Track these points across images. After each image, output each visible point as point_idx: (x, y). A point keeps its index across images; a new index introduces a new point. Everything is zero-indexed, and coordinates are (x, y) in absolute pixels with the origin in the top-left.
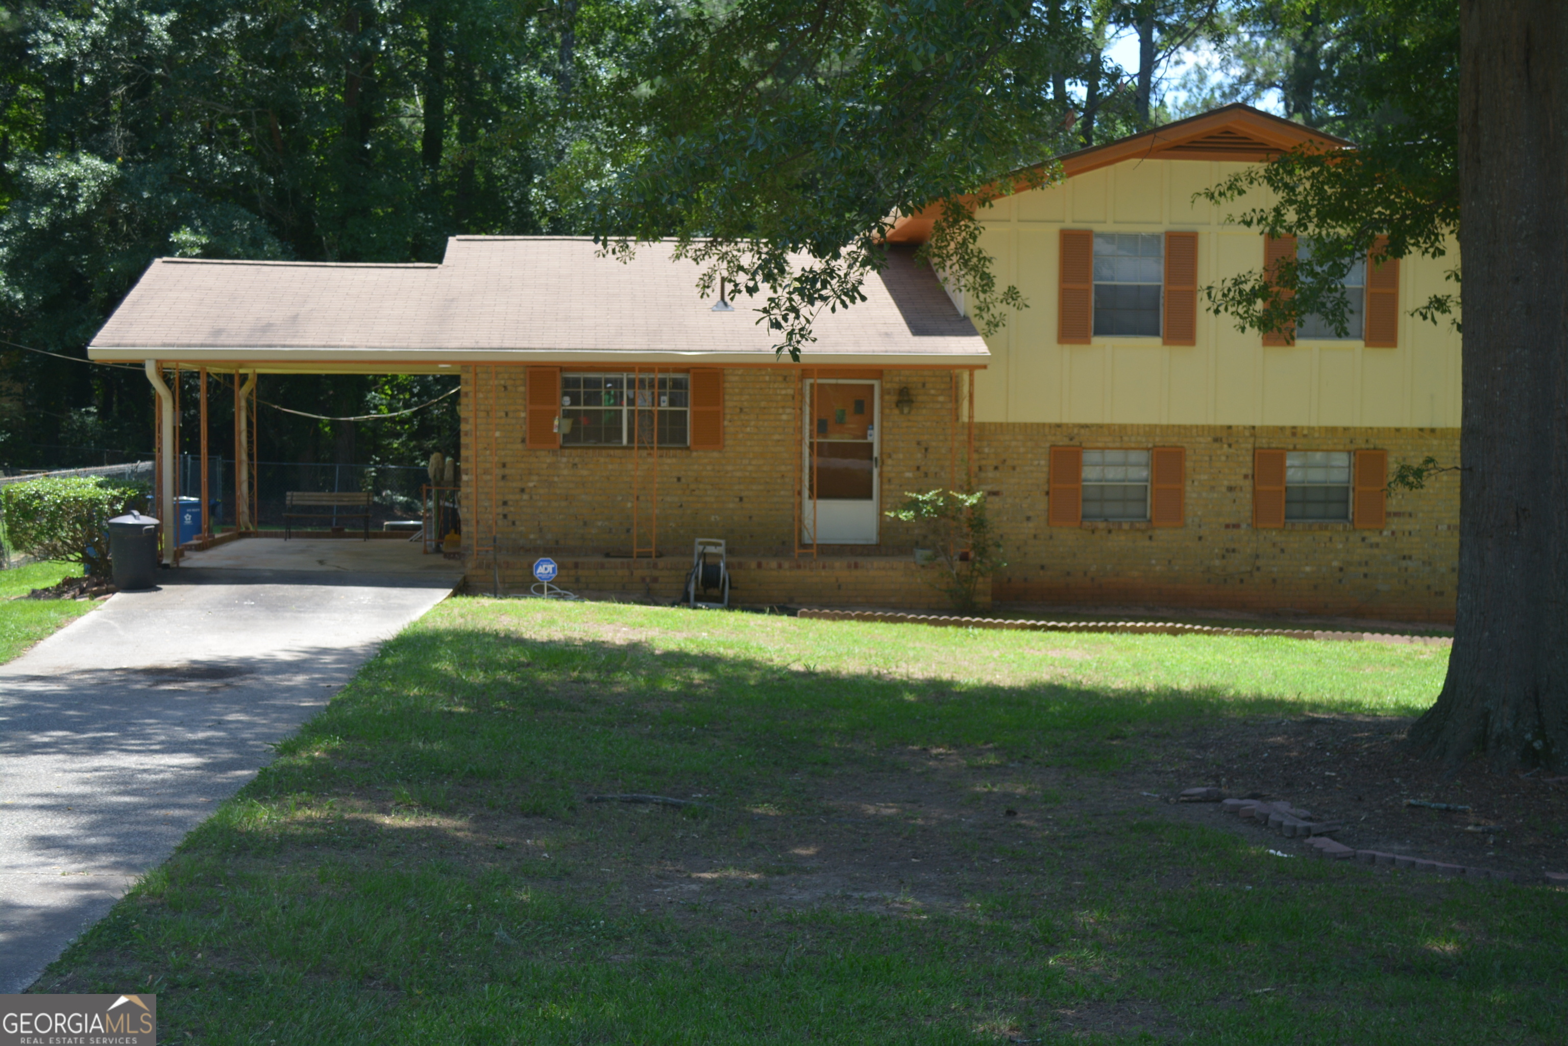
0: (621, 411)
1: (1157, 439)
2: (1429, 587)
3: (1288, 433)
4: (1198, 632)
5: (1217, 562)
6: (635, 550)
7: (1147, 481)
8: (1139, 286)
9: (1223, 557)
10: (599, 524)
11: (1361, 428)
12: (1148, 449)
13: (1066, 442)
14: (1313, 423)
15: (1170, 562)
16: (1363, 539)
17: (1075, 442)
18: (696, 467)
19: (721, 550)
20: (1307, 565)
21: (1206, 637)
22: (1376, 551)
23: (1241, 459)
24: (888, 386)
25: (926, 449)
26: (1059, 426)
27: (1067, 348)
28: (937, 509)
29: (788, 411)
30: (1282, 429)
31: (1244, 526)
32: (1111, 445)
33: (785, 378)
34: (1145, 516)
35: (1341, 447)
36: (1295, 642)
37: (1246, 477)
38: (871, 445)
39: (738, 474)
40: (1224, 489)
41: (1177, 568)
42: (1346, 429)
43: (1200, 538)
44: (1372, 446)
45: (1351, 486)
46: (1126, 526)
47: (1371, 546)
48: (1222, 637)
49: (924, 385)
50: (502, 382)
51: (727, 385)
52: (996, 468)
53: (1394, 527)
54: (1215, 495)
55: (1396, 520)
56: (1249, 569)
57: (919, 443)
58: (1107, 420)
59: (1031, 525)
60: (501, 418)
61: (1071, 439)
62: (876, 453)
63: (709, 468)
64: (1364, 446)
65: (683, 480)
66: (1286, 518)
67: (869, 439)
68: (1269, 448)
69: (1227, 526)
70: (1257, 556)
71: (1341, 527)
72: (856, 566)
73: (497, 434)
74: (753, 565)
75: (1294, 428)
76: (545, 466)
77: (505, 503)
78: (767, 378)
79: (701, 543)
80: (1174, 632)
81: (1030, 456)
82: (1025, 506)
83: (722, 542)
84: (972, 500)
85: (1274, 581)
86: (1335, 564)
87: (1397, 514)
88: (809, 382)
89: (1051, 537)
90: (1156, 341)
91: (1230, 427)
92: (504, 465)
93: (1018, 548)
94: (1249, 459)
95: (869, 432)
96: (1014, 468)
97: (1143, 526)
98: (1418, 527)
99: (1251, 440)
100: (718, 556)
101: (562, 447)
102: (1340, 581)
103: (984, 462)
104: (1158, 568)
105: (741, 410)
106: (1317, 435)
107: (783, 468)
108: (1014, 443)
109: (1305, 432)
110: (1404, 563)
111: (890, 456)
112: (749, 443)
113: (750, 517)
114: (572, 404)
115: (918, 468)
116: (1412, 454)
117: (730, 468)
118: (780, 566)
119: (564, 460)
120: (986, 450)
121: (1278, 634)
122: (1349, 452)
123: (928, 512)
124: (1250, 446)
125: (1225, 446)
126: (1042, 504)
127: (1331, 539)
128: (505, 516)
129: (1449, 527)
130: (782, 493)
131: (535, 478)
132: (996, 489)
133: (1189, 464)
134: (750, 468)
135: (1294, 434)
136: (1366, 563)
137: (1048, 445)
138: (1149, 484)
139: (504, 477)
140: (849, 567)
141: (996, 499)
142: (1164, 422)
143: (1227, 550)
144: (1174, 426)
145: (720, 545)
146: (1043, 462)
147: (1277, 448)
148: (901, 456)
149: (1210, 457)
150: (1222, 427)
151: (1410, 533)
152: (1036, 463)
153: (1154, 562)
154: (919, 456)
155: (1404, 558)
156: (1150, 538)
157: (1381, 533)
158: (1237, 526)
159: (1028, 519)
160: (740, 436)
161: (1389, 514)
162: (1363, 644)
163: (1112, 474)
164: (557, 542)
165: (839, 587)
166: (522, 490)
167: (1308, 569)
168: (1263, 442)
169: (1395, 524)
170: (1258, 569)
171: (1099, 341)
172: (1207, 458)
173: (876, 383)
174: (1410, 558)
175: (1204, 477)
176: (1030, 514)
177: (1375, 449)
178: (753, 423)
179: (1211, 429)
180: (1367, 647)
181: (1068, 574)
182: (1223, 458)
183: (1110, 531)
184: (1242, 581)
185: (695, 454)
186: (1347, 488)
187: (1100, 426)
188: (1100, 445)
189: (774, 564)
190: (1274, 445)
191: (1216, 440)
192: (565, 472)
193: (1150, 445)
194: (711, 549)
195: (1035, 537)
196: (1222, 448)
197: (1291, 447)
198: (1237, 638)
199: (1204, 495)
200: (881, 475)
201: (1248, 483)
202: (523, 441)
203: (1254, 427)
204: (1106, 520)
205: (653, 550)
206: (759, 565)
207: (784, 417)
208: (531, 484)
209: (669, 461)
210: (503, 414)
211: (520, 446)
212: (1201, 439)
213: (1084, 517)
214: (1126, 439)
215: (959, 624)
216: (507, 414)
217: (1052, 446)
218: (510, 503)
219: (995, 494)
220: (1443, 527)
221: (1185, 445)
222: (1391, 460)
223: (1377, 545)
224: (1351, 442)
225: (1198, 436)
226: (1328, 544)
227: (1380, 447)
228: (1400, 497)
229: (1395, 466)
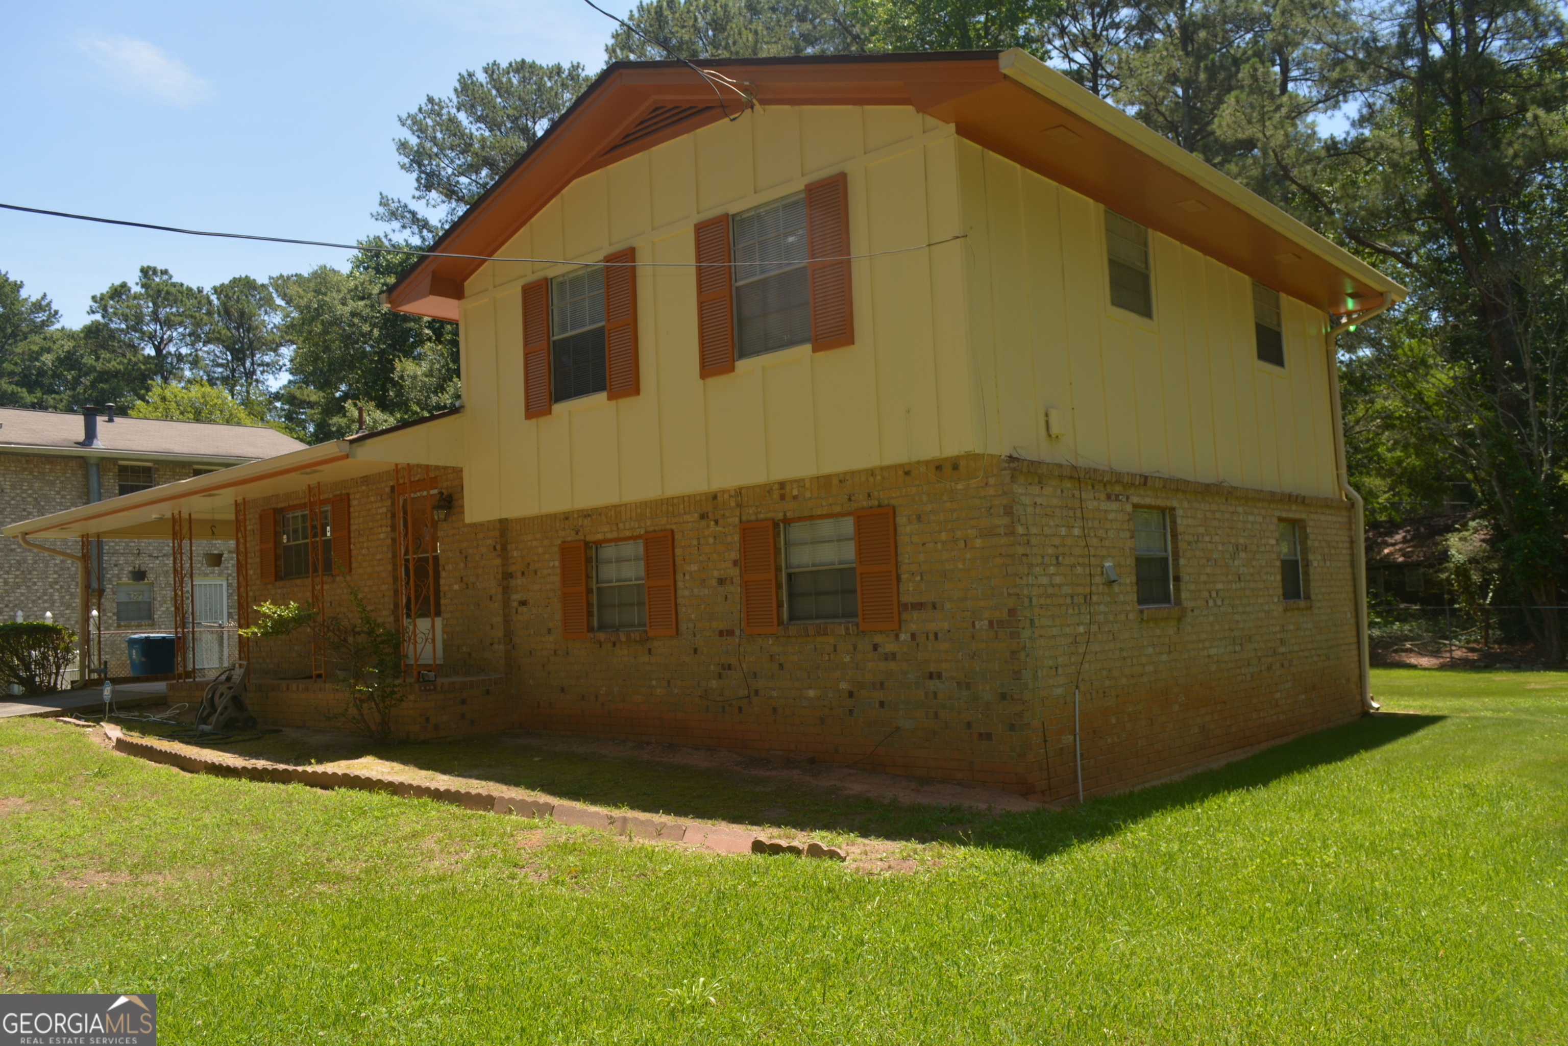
1: (649, 523)
2: (969, 725)
3: (776, 493)
5: (714, 684)
9: (721, 676)
11: (860, 475)
12: (641, 538)
13: (572, 536)
15: (666, 682)
16: (875, 647)
17: (580, 536)
18: (339, 591)
20: (810, 688)
22: (892, 665)
23: (729, 539)
25: (467, 558)
26: (567, 518)
27: (534, 423)
30: (771, 491)
31: (736, 632)
32: (609, 536)
34: (643, 624)
35: (842, 509)
37: (735, 563)
40: (714, 582)
41: (676, 691)
42: (841, 479)
43: (696, 650)
44: (876, 503)
45: (858, 566)
46: (623, 637)
47: (886, 657)
51: (353, 509)
52: (523, 573)
53: (913, 627)
54: (706, 591)
55: (915, 614)
56: (747, 693)
57: (461, 552)
59: (551, 638)
61: (577, 533)
63: (345, 591)
64: (865, 504)
68: (757, 520)
69: (721, 633)
70: (755, 675)
71: (848, 631)
75: (782, 487)
78: (372, 499)
81: (547, 556)
82: (546, 616)
85: (775, 710)
86: (843, 685)
87: (918, 606)
88: (403, 497)
89: (566, 653)
90: (602, 398)
91: (715, 496)
93: (543, 667)
94: (737, 538)
96: (536, 572)
97: (638, 636)
98: (946, 625)
99: (737, 512)
101: (276, 580)
102: (851, 712)
103: (513, 568)
104: (658, 691)
105: (360, 532)
106: (809, 492)
108: (534, 543)
109: (796, 490)
110: (932, 685)
112: (365, 564)
114: (287, 541)
115: (462, 579)
116: (929, 507)
119: (279, 591)
120: (515, 554)
122: (852, 515)
124: (736, 520)
125: (712, 523)
126: (559, 613)
127: (834, 648)
129: (991, 623)
132: (525, 597)
133: (678, 552)
134: (366, 589)
135: (782, 495)
136: (882, 684)
137: (559, 542)
138: (645, 582)
141: (524, 609)
143: (722, 667)
146: (557, 563)
147: (767, 521)
148: (451, 567)
149: (698, 539)
150: (707, 497)
151: (936, 637)
152: (552, 564)
153: (654, 683)
154: (462, 565)
155: (931, 676)
156: (650, 651)
157: (897, 636)
158: (731, 633)
159: (549, 631)
160: (360, 558)
161: (906, 606)
167: (811, 693)
168: (750, 513)
169: (914, 622)
170: (757, 693)
171: (558, 408)
172: (695, 542)
173: (438, 492)
174: (939, 676)
175: (694, 568)
176: (550, 625)
177: (880, 506)
178: (366, 544)
179: (698, 502)
181: (582, 698)
182: (711, 540)
183: (614, 644)
184: (739, 709)
185: (337, 579)
186: (853, 571)
190: (761, 516)
191: (703, 516)
193: (643, 532)
195: (555, 652)
196: (708, 526)
197: (780, 516)
199: (695, 591)
200: (440, 589)
201: (735, 572)
202: (260, 577)
203: (738, 494)
212: (688, 518)
214: (621, 525)
217: (563, 543)
219: (524, 603)
220: (981, 624)
221: (674, 527)
222: (901, 520)
223: (893, 656)
224: (850, 500)
225: (685, 513)
226: (832, 656)
227: (886, 502)
228: (918, 578)
229: (908, 529)
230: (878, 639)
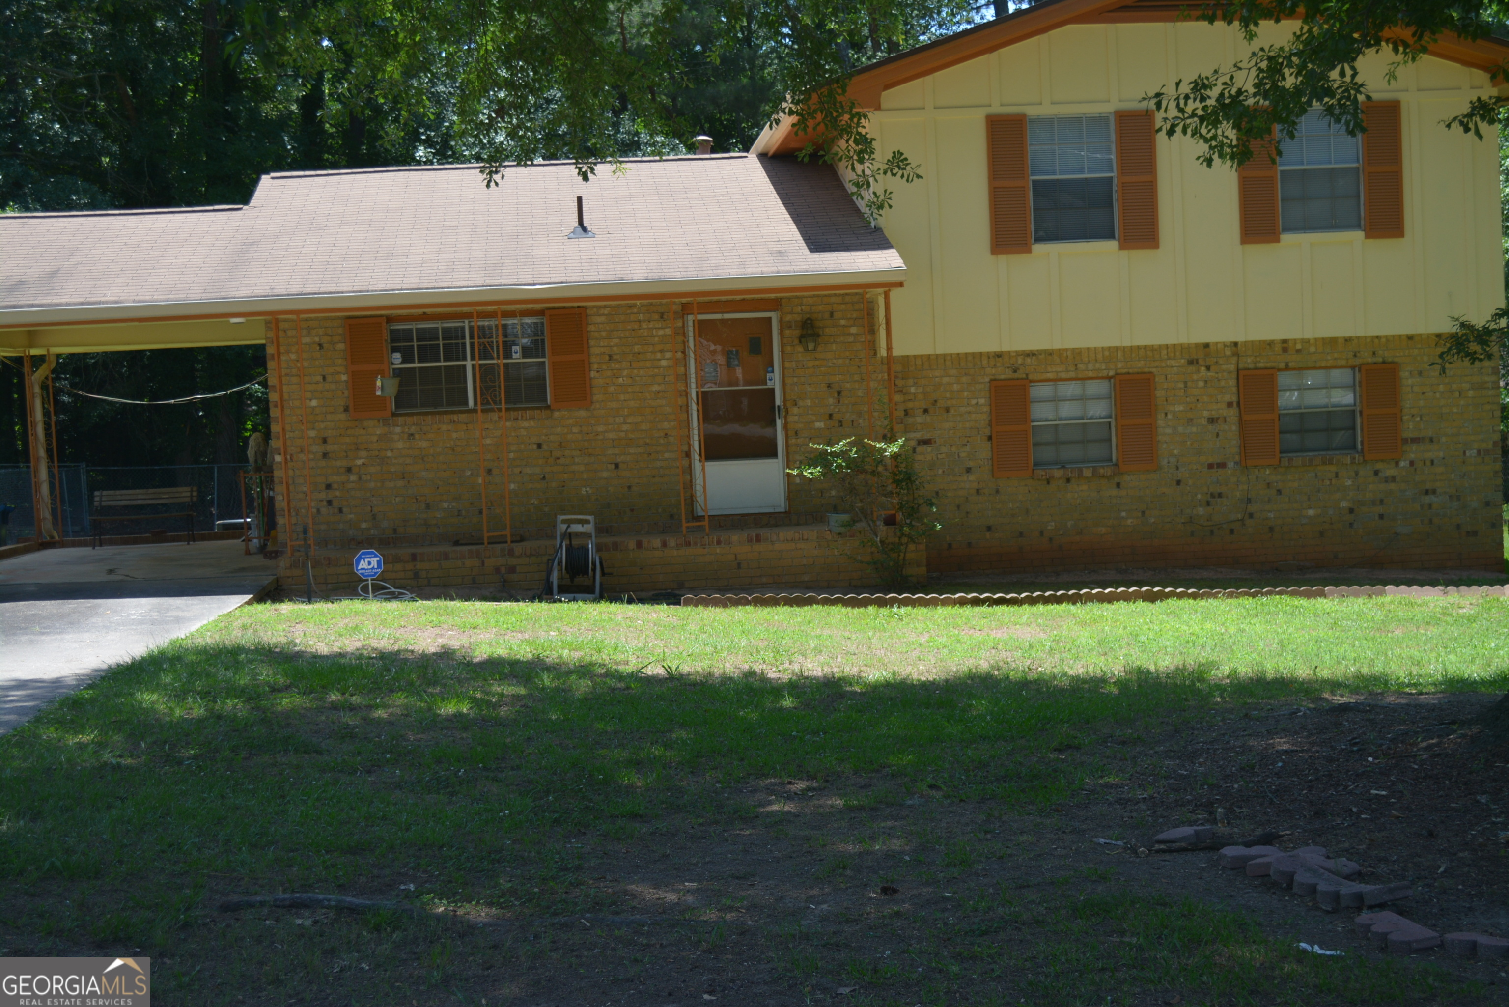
0: (464, 366)
1: (1120, 365)
2: (1458, 527)
3: (1278, 348)
4: (1180, 596)
5: (1201, 511)
6: (486, 535)
7: (1110, 417)
8: (1086, 179)
9: (1208, 504)
10: (445, 505)
11: (1366, 337)
12: (1109, 378)
13: (1009, 374)
14: (1308, 335)
15: (1143, 513)
16: (1376, 473)
17: (1020, 374)
18: (559, 430)
19: (589, 528)
20: (1310, 508)
21: (1191, 601)
22: (1392, 486)
23: (1223, 383)
24: (788, 318)
25: (839, 393)
26: (999, 355)
27: (1003, 259)
28: (851, 463)
29: (668, 355)
30: (1270, 344)
31: (1231, 465)
32: (1063, 375)
33: (662, 316)
34: (1111, 460)
35: (1343, 363)
36: (1303, 602)
37: (1230, 405)
38: (772, 391)
39: (611, 435)
40: (1204, 422)
41: (1153, 520)
42: (1348, 340)
43: (1179, 483)
44: (1381, 360)
45: (1358, 409)
46: (1087, 473)
47: (1387, 480)
48: (1211, 601)
49: (832, 314)
50: (317, 339)
51: (591, 328)
52: (926, 411)
53: (1412, 456)
54: (1194, 429)
55: (1414, 447)
56: (1239, 516)
57: (829, 386)
58: (1056, 345)
59: (972, 477)
60: (317, 383)
61: (1015, 371)
62: (778, 402)
63: (575, 430)
64: (1370, 360)
65: (545, 447)
66: (1281, 453)
67: (770, 384)
68: (1256, 369)
69: (1211, 466)
70: (1249, 501)
71: (1348, 460)
72: (758, 539)
73: (314, 403)
74: (632, 545)
75: (1285, 341)
76: (375, 438)
77: (328, 487)
78: (641, 317)
79: (564, 521)
80: (1151, 598)
81: (966, 394)
82: (963, 455)
83: (590, 518)
84: (894, 449)
85: (1271, 529)
86: (1344, 504)
87: (1415, 440)
88: (691, 318)
89: (997, 491)
90: (1112, 245)
91: (1207, 346)
92: (325, 441)
93: (958, 507)
94: (1232, 382)
95: (769, 375)
96: (947, 410)
97: (1108, 472)
98: (1441, 455)
99: (1234, 360)
100: (588, 536)
101: (394, 415)
102: (1351, 525)
103: (910, 405)
104: (1129, 521)
105: (610, 356)
106: (1312, 349)
107: (666, 425)
108: (945, 380)
109: (1299, 347)
110: (1427, 499)
111: (795, 404)
112: (622, 397)
113: (629, 487)
114: (402, 363)
115: (831, 416)
117: (600, 429)
118: (664, 545)
119: (398, 430)
120: (913, 390)
121: (1280, 593)
122: (1353, 368)
123: (839, 466)
124: (1232, 368)
125: (1203, 369)
126: (984, 451)
127: (1337, 476)
128: (330, 502)
129: (1479, 452)
130: (667, 455)
131: (363, 454)
132: (927, 436)
133: (1160, 393)
134: (625, 427)
135: (1285, 350)
136: (1382, 501)
137: (987, 379)
138: (1112, 420)
139: (325, 455)
140: (750, 540)
141: (929, 448)
142: (1127, 343)
143: (1212, 495)
144: (1138, 347)
145: (587, 522)
146: (982, 401)
147: (1266, 368)
148: (809, 402)
149: (1185, 383)
150: (1197, 345)
151: (1432, 462)
152: (974, 402)
153: (1124, 514)
154: (831, 401)
155: (1427, 492)
156: (1118, 485)
157: (1397, 463)
158: (1222, 465)
159: (969, 470)
160: (612, 389)
161: (1405, 441)
162: (1388, 599)
163: (1068, 410)
164: (395, 530)
165: (739, 565)
166: (349, 470)
167: (1311, 512)
168: (1248, 362)
169: (1413, 452)
170: (1251, 516)
171: (1039, 249)
172: (1181, 385)
173: (774, 316)
174: (1434, 492)
175: (1179, 408)
176: (971, 464)
177: (1384, 362)
178: (625, 373)
179: (1183, 348)
180: (1392, 602)
181: (1021, 534)
182: (1201, 384)
183: (1068, 480)
184: (1232, 531)
185: (557, 414)
186: (1354, 411)
187: (1050, 353)
188: (1050, 376)
189: (657, 542)
190: (1261, 365)
191: (1191, 362)
192: (400, 445)
193: (1111, 373)
194: (577, 528)
195: (978, 491)
196: (1198, 371)
197: (1282, 365)
198: (1229, 601)
199: (1180, 429)
200: (785, 427)
201: (1233, 413)
202: (346, 410)
203: (1236, 344)
204: (1063, 467)
205: (507, 532)
206: (639, 545)
207: (664, 363)
208: (359, 462)
209: (525, 424)
210: (320, 378)
211: (343, 416)
212: (1173, 363)
213: (1036, 464)
214: (1081, 366)
215: (881, 603)
216: (324, 378)
217: (991, 380)
218: (335, 486)
219: (927, 442)
220: (1471, 453)
221: (1154, 370)
222: (1404, 374)
223: (1393, 479)
224: (1355, 356)
225: (1169, 358)
226: (1333, 482)
227: (1390, 360)
228: (1418, 419)
229: (1410, 381)
230: (1379, 466)
